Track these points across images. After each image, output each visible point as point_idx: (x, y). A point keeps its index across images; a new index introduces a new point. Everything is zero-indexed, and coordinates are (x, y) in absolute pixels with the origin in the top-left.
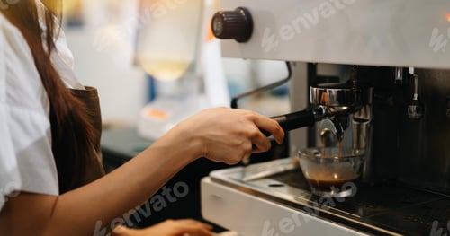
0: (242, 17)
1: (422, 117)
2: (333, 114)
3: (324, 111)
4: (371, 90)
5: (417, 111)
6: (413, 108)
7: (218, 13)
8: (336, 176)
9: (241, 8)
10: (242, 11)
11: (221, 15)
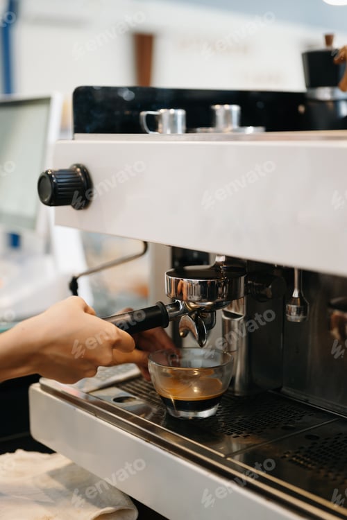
0: (79, 177)
1: (304, 319)
2: (194, 310)
3: (181, 307)
4: (243, 278)
5: (299, 312)
6: (293, 307)
7: (47, 172)
8: (196, 390)
9: (78, 166)
10: (78, 170)
11: (50, 176)
